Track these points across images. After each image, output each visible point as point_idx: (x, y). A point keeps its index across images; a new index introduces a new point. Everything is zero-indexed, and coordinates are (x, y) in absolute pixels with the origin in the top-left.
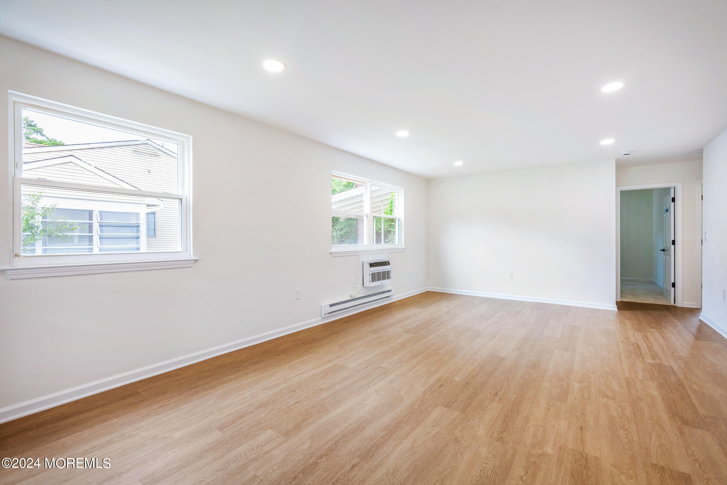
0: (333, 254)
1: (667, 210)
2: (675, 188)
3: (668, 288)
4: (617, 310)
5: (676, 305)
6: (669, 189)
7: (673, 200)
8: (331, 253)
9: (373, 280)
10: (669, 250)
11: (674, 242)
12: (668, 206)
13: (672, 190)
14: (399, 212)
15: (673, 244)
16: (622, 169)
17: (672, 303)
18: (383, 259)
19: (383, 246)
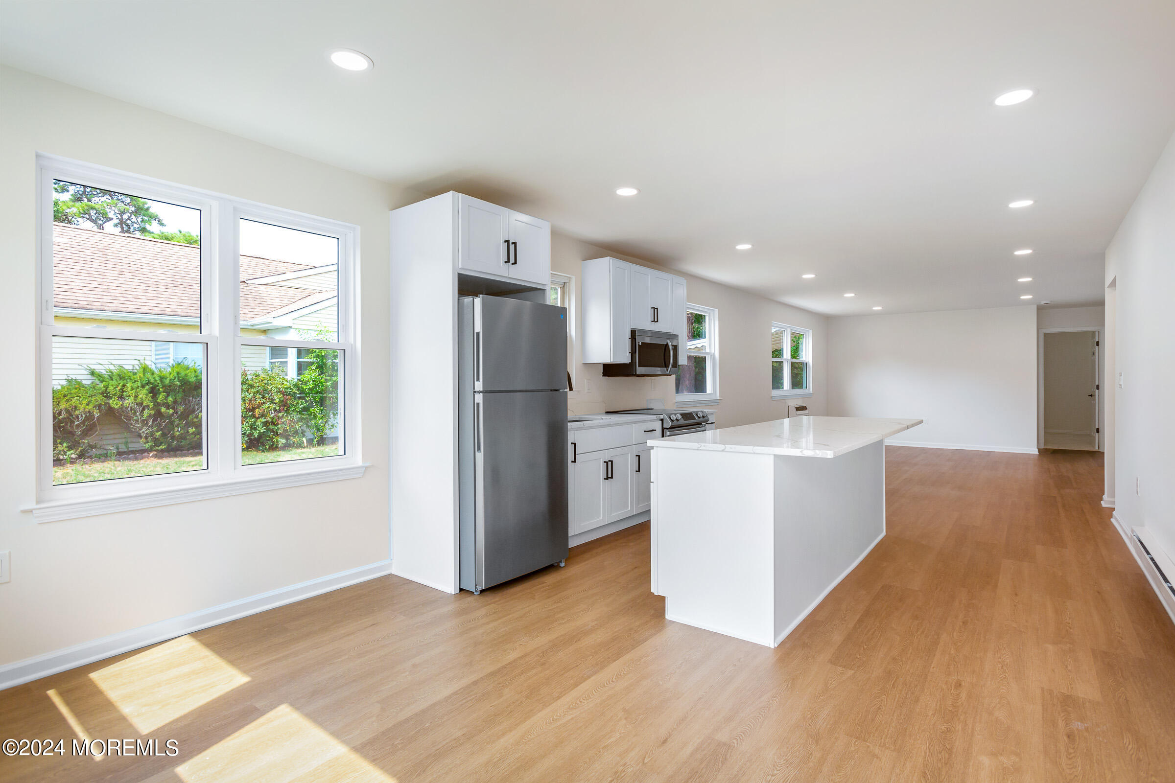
0: (774, 398)
1: (1091, 354)
2: (1099, 332)
3: (1093, 434)
4: (1039, 454)
5: (1100, 450)
6: (1092, 333)
7: (1098, 344)
8: (772, 397)
10: (1094, 395)
11: (1098, 387)
12: (1092, 349)
13: (1097, 334)
14: (807, 355)
15: (1097, 389)
16: (1042, 310)
17: (1097, 448)
18: (800, 403)
19: (798, 391)
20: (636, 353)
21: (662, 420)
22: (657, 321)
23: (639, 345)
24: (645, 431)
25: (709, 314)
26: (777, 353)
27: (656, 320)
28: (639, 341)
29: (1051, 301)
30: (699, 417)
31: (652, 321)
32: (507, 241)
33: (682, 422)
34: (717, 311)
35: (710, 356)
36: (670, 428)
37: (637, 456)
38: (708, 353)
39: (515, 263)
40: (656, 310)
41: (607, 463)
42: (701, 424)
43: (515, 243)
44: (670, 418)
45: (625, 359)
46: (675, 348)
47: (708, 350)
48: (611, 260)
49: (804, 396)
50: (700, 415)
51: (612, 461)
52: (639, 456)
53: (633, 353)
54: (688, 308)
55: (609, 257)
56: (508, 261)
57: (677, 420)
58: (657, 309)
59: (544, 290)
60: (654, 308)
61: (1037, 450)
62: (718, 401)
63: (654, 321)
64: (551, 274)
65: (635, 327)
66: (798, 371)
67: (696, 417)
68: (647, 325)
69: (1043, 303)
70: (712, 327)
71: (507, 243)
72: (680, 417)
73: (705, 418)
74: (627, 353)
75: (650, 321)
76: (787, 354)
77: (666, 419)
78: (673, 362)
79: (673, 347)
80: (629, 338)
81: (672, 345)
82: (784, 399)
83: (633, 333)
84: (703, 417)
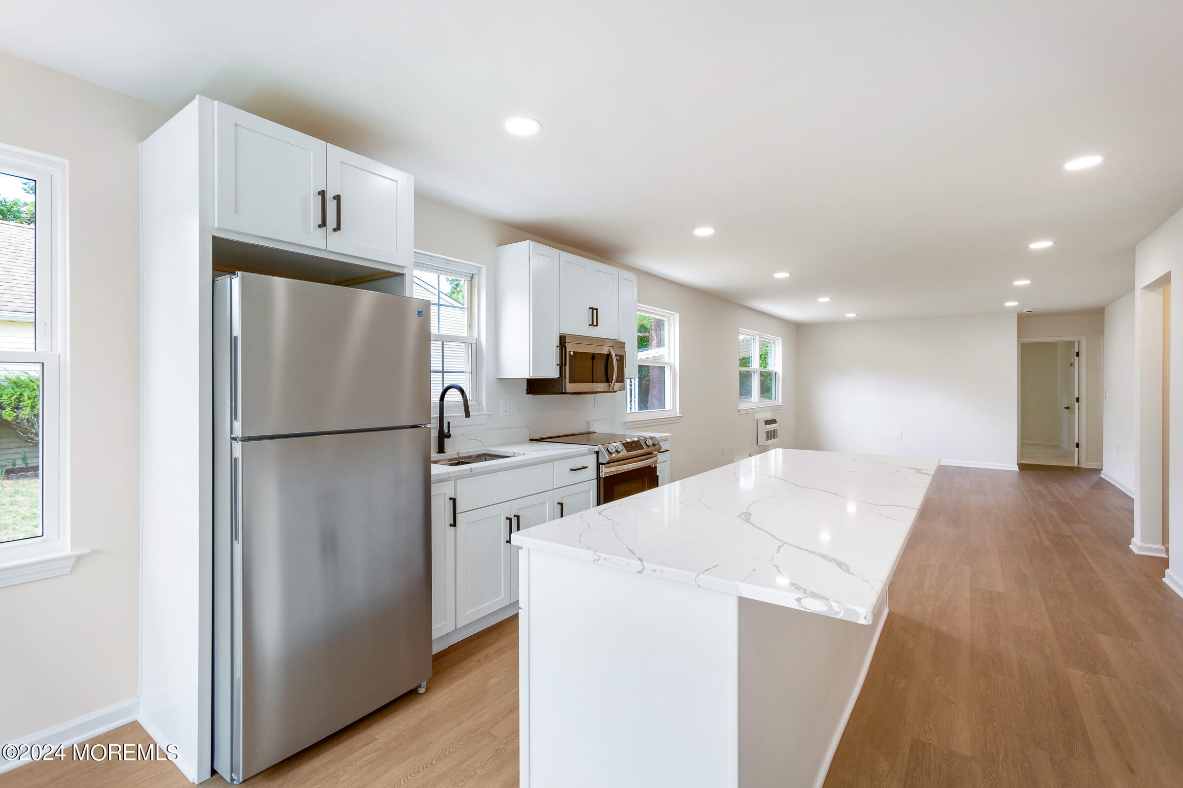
0: (741, 411)
1: (1071, 365)
2: (1079, 342)
3: (1072, 449)
4: (1018, 470)
5: (1080, 466)
6: (1073, 343)
7: (1078, 354)
8: (739, 411)
9: (768, 439)
10: (1074, 408)
11: (1078, 400)
12: (1072, 360)
13: (1077, 344)
14: (776, 364)
15: (1077, 402)
16: (1024, 320)
17: (1076, 464)
18: (769, 417)
19: (767, 403)
20: (565, 365)
21: (597, 453)
22: (597, 325)
23: (570, 355)
24: (571, 470)
25: (669, 318)
26: (745, 361)
27: (595, 324)
28: (571, 349)
29: (1035, 309)
30: (648, 446)
31: (590, 325)
32: (322, 194)
33: (624, 453)
34: (677, 315)
35: (669, 367)
36: (608, 463)
37: (559, 503)
38: (667, 364)
39: (338, 228)
40: (595, 311)
41: (510, 520)
42: (651, 454)
43: (337, 198)
44: (608, 449)
45: (552, 372)
46: (621, 359)
47: (667, 360)
48: (531, 244)
49: (774, 409)
50: (650, 443)
51: (518, 517)
52: (562, 504)
53: (562, 366)
54: (639, 310)
55: (528, 241)
56: (323, 224)
57: (617, 452)
58: (597, 309)
59: (402, 275)
60: (593, 309)
61: (1017, 466)
62: (679, 418)
63: (592, 324)
64: (415, 252)
65: (564, 331)
66: (767, 380)
67: (644, 446)
68: (582, 328)
69: (1025, 310)
70: (672, 333)
71: (320, 197)
72: (621, 447)
73: (656, 447)
74: (555, 365)
75: (587, 325)
76: (755, 364)
77: (603, 453)
78: (618, 376)
79: (618, 358)
80: (557, 347)
81: (616, 355)
82: (751, 413)
83: (563, 340)
84: (654, 445)
